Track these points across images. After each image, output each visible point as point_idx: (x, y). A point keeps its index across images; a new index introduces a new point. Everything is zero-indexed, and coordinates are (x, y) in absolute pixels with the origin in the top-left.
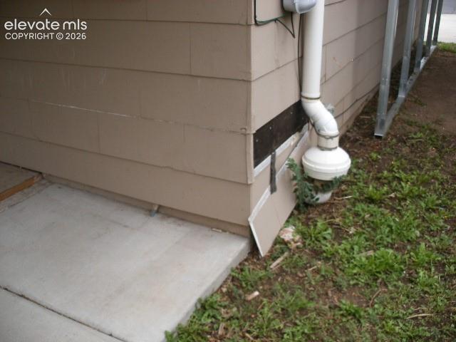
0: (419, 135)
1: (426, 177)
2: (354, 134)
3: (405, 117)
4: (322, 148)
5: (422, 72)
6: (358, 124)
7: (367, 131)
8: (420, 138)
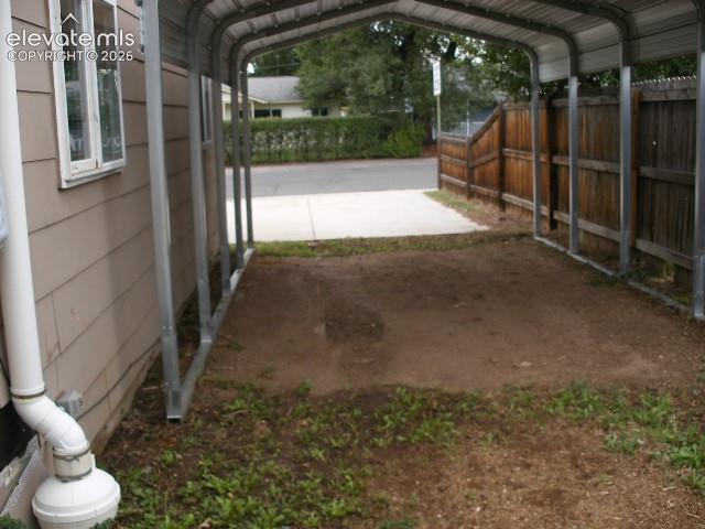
0: (239, 403)
1: (256, 476)
2: (135, 421)
3: (214, 376)
4: (64, 479)
5: (234, 296)
6: (141, 402)
7: (156, 412)
8: (239, 409)
